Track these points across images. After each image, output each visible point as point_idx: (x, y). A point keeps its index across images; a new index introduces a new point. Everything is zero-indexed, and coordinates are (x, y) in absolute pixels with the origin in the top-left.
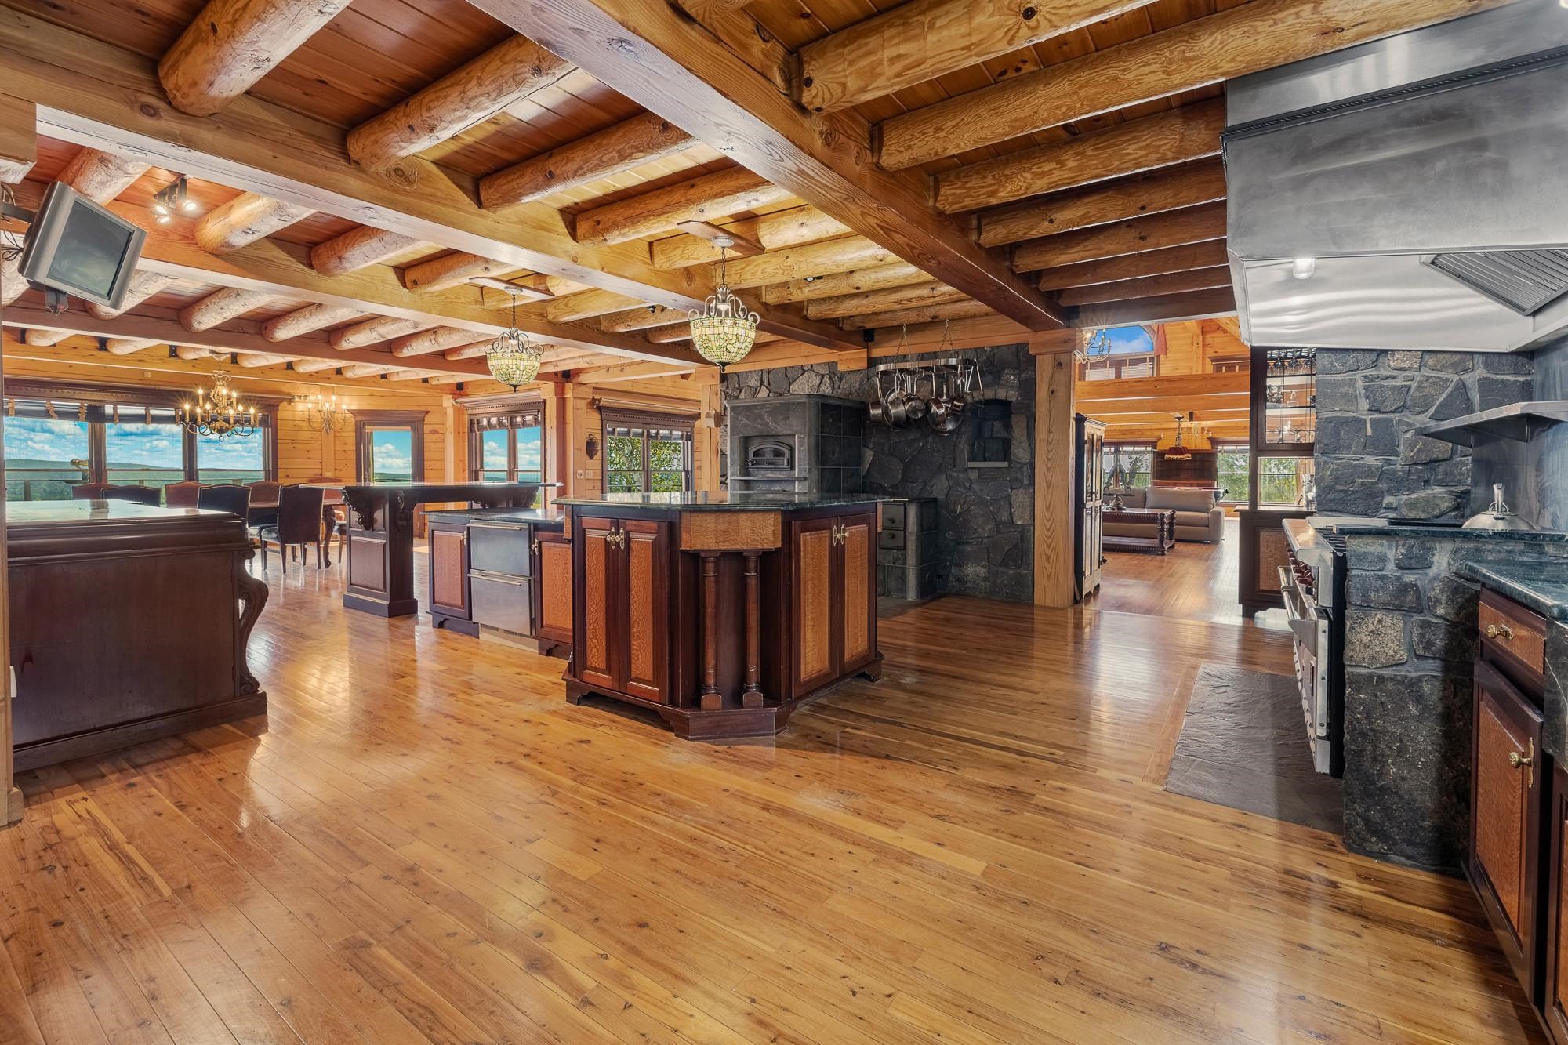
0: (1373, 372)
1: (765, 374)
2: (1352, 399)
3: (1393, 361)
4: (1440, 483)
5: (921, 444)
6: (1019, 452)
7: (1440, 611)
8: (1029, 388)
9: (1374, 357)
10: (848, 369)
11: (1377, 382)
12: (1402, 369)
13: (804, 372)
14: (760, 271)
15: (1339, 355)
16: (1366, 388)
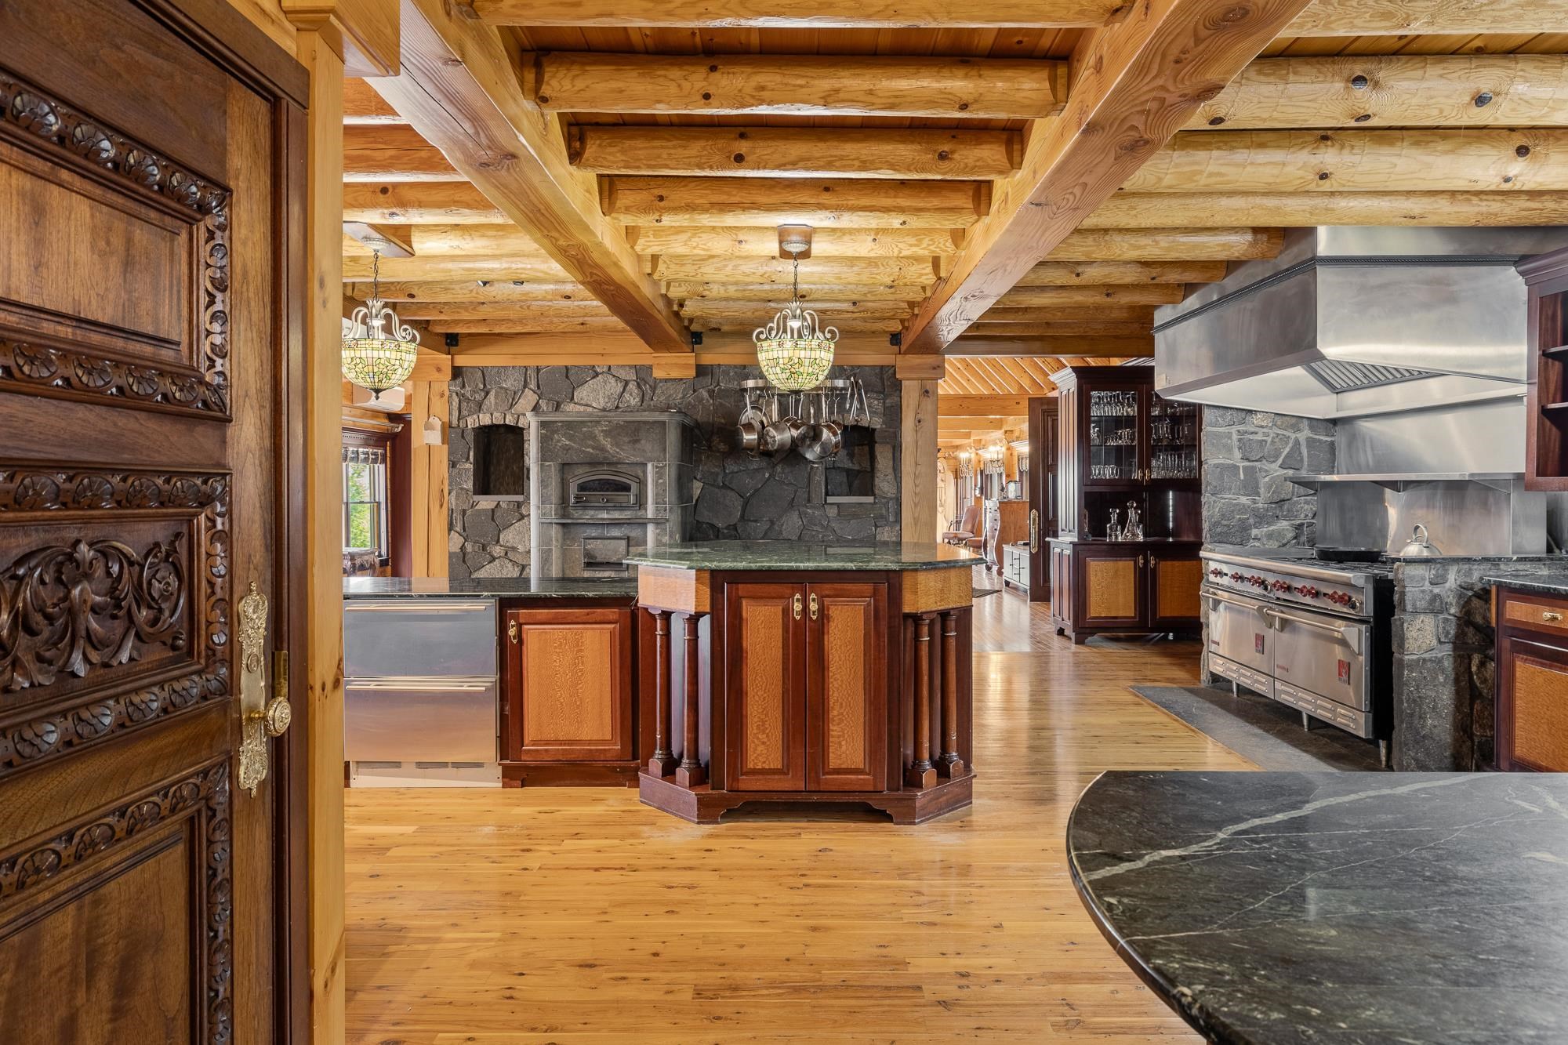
0: (1242, 428)
1: (531, 373)
2: (1229, 449)
3: (1257, 420)
4: (1285, 518)
5: (767, 475)
6: (884, 484)
7: (1452, 611)
8: (894, 415)
9: (1243, 414)
10: (667, 377)
11: (1247, 436)
12: (1262, 427)
13: (597, 375)
14: (730, 267)
15: (1222, 412)
16: (1239, 440)
